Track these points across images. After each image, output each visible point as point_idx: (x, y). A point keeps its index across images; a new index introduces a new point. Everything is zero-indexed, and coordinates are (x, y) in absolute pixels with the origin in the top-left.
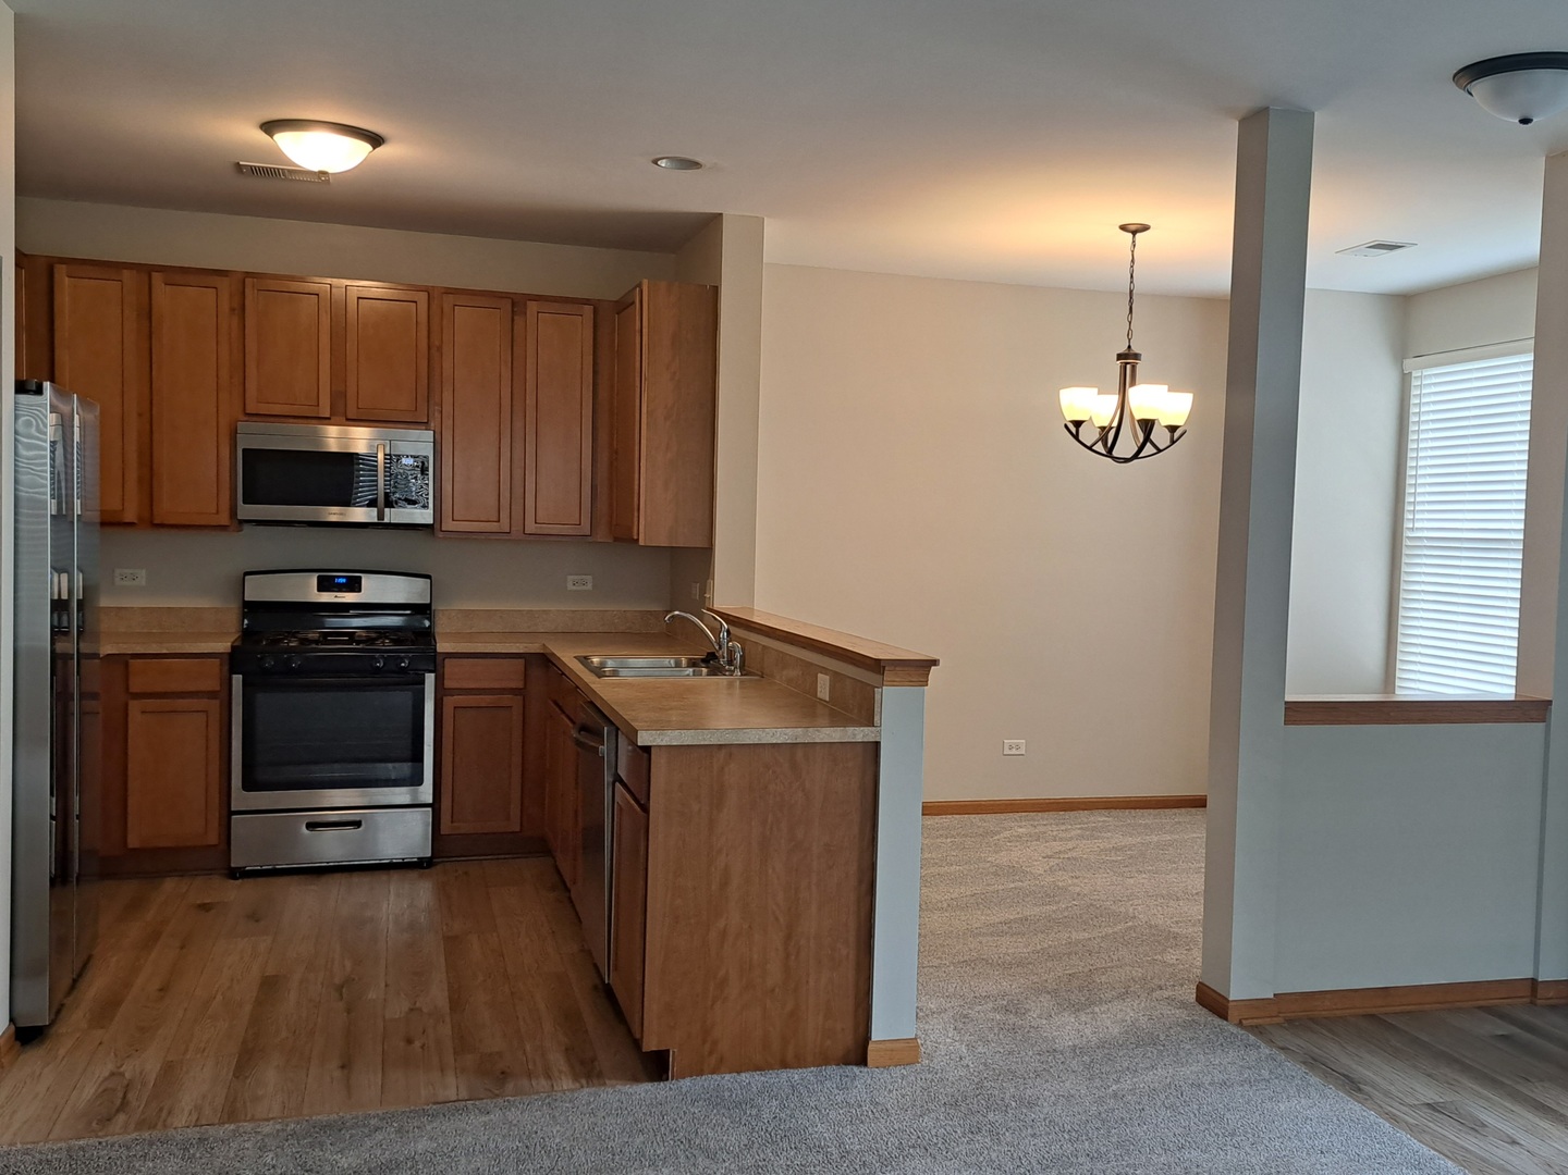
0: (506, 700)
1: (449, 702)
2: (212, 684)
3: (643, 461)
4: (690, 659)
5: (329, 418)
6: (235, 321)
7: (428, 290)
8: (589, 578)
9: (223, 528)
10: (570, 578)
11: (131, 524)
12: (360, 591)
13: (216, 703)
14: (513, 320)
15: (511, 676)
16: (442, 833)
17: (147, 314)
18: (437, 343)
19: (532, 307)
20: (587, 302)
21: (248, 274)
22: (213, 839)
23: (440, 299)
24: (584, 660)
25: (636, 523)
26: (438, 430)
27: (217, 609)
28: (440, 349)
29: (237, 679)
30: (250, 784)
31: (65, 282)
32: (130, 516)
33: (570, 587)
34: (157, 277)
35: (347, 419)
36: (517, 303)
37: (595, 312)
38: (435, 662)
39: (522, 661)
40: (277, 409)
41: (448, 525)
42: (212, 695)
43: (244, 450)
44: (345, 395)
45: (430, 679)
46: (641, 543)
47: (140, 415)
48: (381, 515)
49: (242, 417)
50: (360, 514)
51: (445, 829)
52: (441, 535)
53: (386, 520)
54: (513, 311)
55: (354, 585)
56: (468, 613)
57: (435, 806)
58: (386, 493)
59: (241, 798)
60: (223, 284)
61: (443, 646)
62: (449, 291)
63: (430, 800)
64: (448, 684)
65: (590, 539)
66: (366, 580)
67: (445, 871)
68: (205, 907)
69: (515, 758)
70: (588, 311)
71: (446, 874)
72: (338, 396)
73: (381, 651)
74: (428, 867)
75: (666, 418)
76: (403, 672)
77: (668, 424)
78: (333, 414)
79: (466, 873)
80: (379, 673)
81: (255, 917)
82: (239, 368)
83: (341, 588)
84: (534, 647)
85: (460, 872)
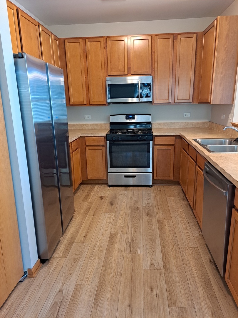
0: (170, 147)
1: (156, 147)
2: (103, 143)
3: (214, 78)
4: (230, 140)
5: (127, 75)
6: (105, 50)
7: (152, 36)
9: (105, 105)
10: (185, 114)
11: (85, 105)
12: (135, 119)
13: (104, 147)
14: (174, 41)
15: (171, 141)
16: (154, 179)
17: (85, 51)
18: (153, 51)
19: (179, 36)
20: (195, 33)
21: (107, 37)
22: (105, 178)
23: (154, 38)
24: (196, 140)
25: (210, 98)
26: (153, 76)
27: (105, 124)
28: (154, 52)
29: (108, 142)
30: (112, 167)
31: (67, 44)
32: (85, 103)
33: (185, 116)
34: (87, 40)
35: (132, 75)
36: (175, 36)
37: (197, 36)
38: (152, 138)
39: (174, 137)
40: (115, 74)
41: (156, 101)
42: (103, 146)
43: (108, 85)
44: (131, 68)
45: (151, 142)
46: (211, 103)
47: (85, 77)
48: (139, 100)
49: (107, 76)
50: (135, 100)
51: (155, 178)
52: (154, 104)
53: (141, 101)
54: (174, 39)
55: (133, 118)
56: (159, 124)
57: (153, 173)
58: (141, 94)
59: (110, 170)
60: (102, 40)
61: (155, 134)
62: (157, 35)
63: (151, 171)
64: (156, 143)
65: (192, 103)
66: (136, 116)
67: (155, 189)
68: (102, 198)
69: (172, 162)
70: (195, 35)
71: (156, 190)
72: (129, 69)
73: (140, 135)
74: (151, 187)
75: (222, 63)
76: (145, 140)
77: (222, 65)
78: (128, 73)
79: (160, 190)
80: (139, 141)
81: (112, 204)
82: (106, 63)
83: (131, 118)
84: (177, 134)
85: (159, 190)
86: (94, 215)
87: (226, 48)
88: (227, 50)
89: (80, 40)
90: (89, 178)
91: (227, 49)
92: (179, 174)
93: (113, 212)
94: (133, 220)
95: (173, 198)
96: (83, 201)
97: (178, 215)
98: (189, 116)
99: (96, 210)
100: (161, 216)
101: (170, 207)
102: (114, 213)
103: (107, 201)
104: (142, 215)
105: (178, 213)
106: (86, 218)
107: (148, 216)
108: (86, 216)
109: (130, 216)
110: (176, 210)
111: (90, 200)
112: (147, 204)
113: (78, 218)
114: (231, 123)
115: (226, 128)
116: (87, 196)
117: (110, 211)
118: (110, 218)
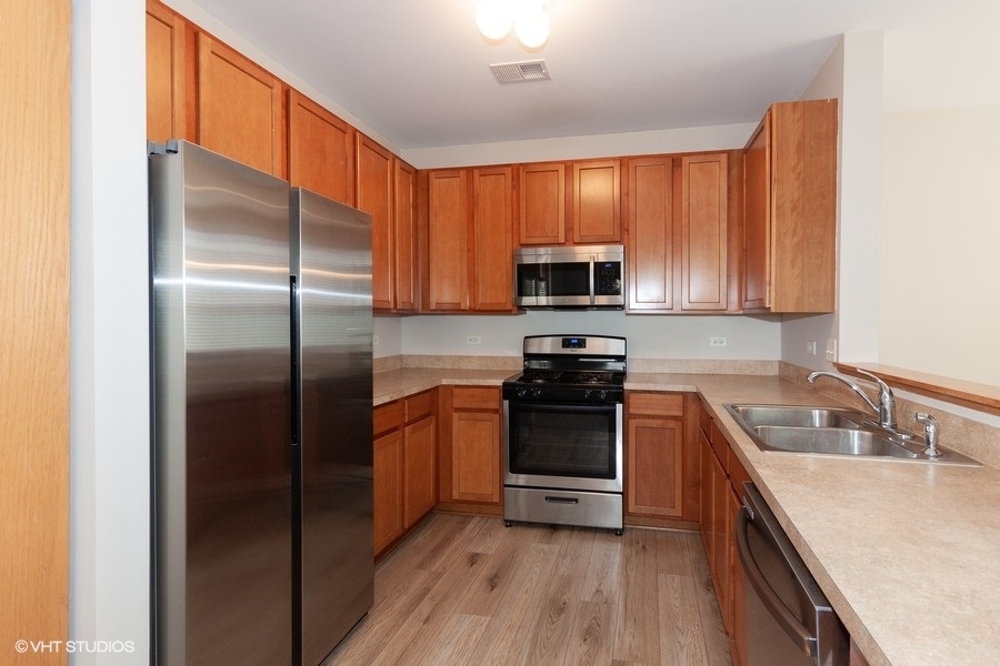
0: (671, 424)
1: (633, 423)
2: (494, 405)
5: (564, 244)
6: (514, 192)
7: (620, 160)
8: (724, 339)
9: (509, 311)
10: (712, 339)
12: (585, 347)
13: (497, 416)
14: (673, 172)
15: (674, 407)
16: (629, 511)
17: (473, 194)
18: (625, 192)
19: (685, 161)
20: (723, 152)
21: (521, 164)
23: (627, 164)
25: (767, 295)
26: (627, 245)
27: (513, 357)
28: (627, 195)
29: (506, 403)
30: (514, 469)
31: (434, 182)
32: (464, 306)
33: (712, 345)
34: (476, 173)
35: (574, 244)
36: (675, 161)
37: (728, 157)
38: (620, 396)
39: (681, 397)
40: (536, 241)
41: (634, 305)
42: (495, 411)
43: (518, 265)
44: (573, 229)
45: (619, 407)
46: (773, 310)
48: (592, 301)
49: (518, 247)
51: (632, 508)
52: (630, 312)
53: (595, 304)
54: (673, 165)
56: (648, 361)
57: (624, 494)
59: (510, 478)
60: (508, 171)
61: (629, 386)
62: (633, 158)
63: (621, 490)
64: (632, 411)
65: (725, 311)
66: (588, 340)
67: (631, 541)
68: (473, 559)
69: (678, 466)
70: (724, 158)
71: (631, 545)
72: (569, 229)
73: (589, 387)
74: (621, 535)
75: (793, 210)
76: (602, 403)
77: (794, 214)
78: (566, 240)
79: (644, 547)
80: (589, 402)
81: (493, 583)
82: (516, 219)
83: (574, 345)
84: (690, 388)
85: (641, 545)
86: (426, 621)
87: (800, 174)
88: (804, 179)
89: (462, 172)
90: (456, 495)
91: (802, 176)
92: (698, 502)
93: (486, 614)
94: (537, 652)
95: (677, 579)
96: (421, 566)
97: (682, 647)
98: (725, 344)
99: (442, 601)
100: (628, 647)
101: (661, 612)
102: (488, 618)
103: (484, 571)
104: (569, 634)
105: (682, 639)
106: (400, 627)
107: (588, 641)
108: (405, 620)
109: (530, 636)
110: (680, 625)
111: (437, 565)
112: (595, 594)
113: (378, 626)
114: (835, 364)
115: (814, 374)
116: (439, 549)
117: (477, 612)
118: (470, 635)
